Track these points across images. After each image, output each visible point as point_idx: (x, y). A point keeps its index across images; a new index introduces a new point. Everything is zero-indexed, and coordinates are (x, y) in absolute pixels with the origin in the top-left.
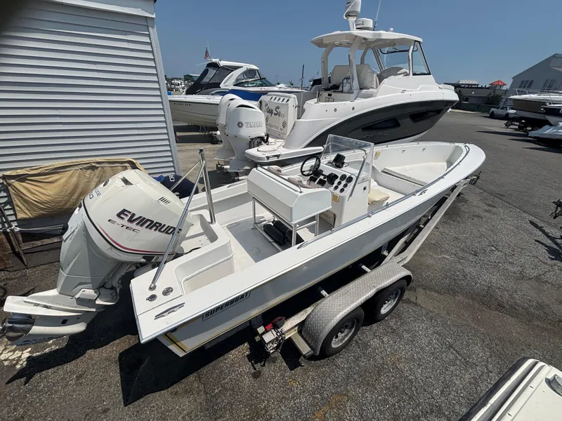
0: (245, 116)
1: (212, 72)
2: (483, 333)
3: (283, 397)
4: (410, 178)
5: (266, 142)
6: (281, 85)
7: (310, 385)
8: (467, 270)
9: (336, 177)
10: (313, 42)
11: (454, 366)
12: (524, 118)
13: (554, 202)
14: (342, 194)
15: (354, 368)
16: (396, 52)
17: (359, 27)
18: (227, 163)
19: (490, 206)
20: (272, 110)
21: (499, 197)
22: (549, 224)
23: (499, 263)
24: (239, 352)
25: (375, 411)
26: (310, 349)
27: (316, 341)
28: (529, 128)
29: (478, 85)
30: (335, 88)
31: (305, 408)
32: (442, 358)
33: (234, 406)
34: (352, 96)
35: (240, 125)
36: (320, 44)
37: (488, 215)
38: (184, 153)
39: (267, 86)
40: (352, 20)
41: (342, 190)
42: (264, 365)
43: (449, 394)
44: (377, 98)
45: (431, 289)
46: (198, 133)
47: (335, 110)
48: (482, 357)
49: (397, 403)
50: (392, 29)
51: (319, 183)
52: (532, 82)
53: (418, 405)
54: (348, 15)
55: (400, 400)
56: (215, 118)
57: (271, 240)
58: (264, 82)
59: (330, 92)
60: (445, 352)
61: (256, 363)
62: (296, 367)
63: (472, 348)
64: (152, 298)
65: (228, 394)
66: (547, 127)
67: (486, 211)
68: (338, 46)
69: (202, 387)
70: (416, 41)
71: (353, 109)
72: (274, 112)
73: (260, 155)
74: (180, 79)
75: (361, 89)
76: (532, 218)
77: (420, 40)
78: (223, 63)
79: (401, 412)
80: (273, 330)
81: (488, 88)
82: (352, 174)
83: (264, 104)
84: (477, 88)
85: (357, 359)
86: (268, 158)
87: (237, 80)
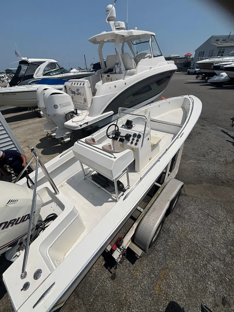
0: (58, 100)
1: (24, 67)
2: (220, 201)
3: (134, 286)
4: (166, 122)
5: (76, 114)
6: (74, 70)
7: (146, 270)
8: (203, 167)
9: (130, 136)
10: (90, 41)
11: (213, 226)
12: (204, 73)
13: (231, 119)
14: (137, 147)
15: (167, 248)
16: (141, 43)
17: (117, 28)
18: (53, 132)
19: (202, 126)
20: (75, 92)
21: (205, 119)
22: (229, 130)
23: (215, 158)
24: (98, 265)
25: (185, 271)
26: (142, 251)
27: (145, 246)
28: (207, 78)
29: (179, 57)
30: (111, 71)
31: (148, 288)
32: (206, 224)
33: (106, 306)
34: (122, 75)
35: (56, 107)
36: (94, 41)
37: (203, 131)
38: (21, 129)
39: (65, 73)
40: (112, 23)
41: (136, 144)
42: (116, 268)
43: (216, 244)
44: (138, 74)
45: (190, 183)
46: (27, 112)
47: (115, 87)
48: (223, 216)
49: (194, 261)
50: (136, 28)
51: (120, 140)
52: (204, 52)
53: (204, 258)
54: (109, 20)
55: (194, 259)
56: (35, 100)
57: (99, 186)
58: (62, 70)
59: (108, 74)
60: (207, 219)
61: (111, 268)
62: (135, 261)
63: (218, 212)
64: (26, 286)
65: (100, 299)
66: (215, 76)
67: (202, 129)
68: (106, 42)
69: (81, 302)
70: (152, 35)
71: (125, 84)
72: (76, 92)
73: (74, 125)
74: (3, 73)
75: (126, 70)
76: (222, 128)
77: (154, 34)
78: (30, 60)
79: (197, 266)
80: (117, 248)
81: (184, 58)
82: (140, 132)
83: (68, 88)
84: (179, 58)
85: (166, 241)
86: (81, 126)
87: (44, 71)
